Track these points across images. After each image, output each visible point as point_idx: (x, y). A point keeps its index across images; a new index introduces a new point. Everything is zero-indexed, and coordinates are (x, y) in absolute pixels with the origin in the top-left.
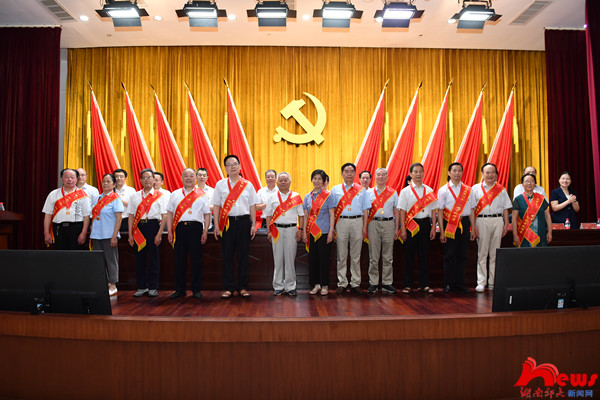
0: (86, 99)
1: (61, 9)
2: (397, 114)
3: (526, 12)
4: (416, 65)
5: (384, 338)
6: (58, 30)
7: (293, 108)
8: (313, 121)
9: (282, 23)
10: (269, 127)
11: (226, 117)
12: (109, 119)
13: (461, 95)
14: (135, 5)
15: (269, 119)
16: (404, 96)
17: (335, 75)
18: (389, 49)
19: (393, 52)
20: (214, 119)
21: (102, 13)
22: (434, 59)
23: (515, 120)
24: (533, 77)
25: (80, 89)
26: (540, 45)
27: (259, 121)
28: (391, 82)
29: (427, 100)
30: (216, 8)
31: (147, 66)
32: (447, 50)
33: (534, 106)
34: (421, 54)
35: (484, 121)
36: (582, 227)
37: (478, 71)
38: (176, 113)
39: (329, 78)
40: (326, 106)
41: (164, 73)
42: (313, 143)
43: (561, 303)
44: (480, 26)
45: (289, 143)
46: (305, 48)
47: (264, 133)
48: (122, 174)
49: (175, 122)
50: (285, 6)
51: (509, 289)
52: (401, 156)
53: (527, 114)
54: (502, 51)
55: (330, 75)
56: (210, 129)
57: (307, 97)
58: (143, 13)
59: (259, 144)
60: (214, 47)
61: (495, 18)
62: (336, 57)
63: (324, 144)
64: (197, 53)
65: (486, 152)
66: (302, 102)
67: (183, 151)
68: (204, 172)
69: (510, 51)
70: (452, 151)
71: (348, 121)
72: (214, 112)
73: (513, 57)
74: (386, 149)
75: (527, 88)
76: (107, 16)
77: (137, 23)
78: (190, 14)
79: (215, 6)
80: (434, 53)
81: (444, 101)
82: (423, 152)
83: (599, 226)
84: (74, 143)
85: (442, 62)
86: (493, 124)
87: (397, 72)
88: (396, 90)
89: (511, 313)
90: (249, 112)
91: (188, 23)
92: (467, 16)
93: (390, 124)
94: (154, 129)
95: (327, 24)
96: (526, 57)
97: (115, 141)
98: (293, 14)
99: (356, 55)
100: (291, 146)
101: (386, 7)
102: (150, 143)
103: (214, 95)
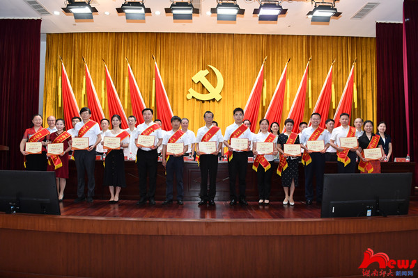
0: (58, 68)
1: (40, 6)
2: (273, 81)
3: (362, 10)
4: (287, 47)
5: (243, 234)
6: (39, 21)
7: (200, 76)
8: (214, 85)
9: (189, 17)
10: (184, 89)
11: (154, 81)
12: (74, 82)
13: (318, 68)
14: (89, 5)
15: (184, 83)
16: (278, 68)
17: (230, 53)
18: (268, 35)
19: (270, 37)
20: (146, 83)
21: (66, 10)
22: (299, 42)
23: (355, 86)
24: (369, 56)
25: (54, 62)
26: (373, 34)
27: (177, 85)
28: (268, 58)
29: (294, 71)
30: (144, 7)
31: (100, 46)
32: (308, 36)
33: (369, 75)
34: (291, 39)
35: (333, 86)
36: (395, 161)
37: (330, 51)
38: (120, 78)
39: (226, 55)
40: (224, 74)
41: (112, 51)
42: (214, 100)
43: (369, 213)
44: (327, 20)
45: (197, 100)
46: (209, 34)
47: (180, 92)
48: (77, 119)
49: (119, 85)
50: (191, 5)
51: (332, 202)
52: (275, 110)
53: (364, 81)
54: (347, 37)
55: (227, 53)
56: (143, 89)
57: (210, 68)
58: (94, 10)
59: (177, 99)
60: (147, 33)
61: (337, 14)
62: (231, 41)
63: (222, 101)
64: (135, 37)
65: (334, 107)
66: (207, 72)
67: (124, 105)
68: (133, 118)
69: (352, 38)
70: (310, 107)
71: (238, 85)
72: (146, 80)
73: (355, 41)
74: (264, 104)
75: (364, 63)
76: (70, 12)
77: (90, 17)
78: (126, 11)
79: (143, 5)
80: (299, 38)
81: (305, 72)
82: (290, 107)
83: (408, 160)
84: (50, 99)
85: (304, 44)
86: (340, 88)
87: (273, 51)
88: (272, 63)
89: (333, 219)
90: (170, 78)
91: (125, 17)
92: (318, 13)
93: (268, 87)
94: (105, 89)
95: (220, 18)
96: (363, 42)
97: (78, 97)
98: (196, 11)
99: (244, 40)
100: (199, 102)
101: (261, 6)
102: (102, 99)
103: (146, 66)
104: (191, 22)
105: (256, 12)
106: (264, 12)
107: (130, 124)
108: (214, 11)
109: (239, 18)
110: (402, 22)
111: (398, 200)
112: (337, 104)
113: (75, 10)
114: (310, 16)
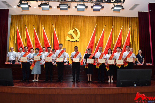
0: (15, 28)
1: (8, 4)
2: (99, 34)
3: (133, 7)
4: (104, 21)
6: (8, 10)
7: (71, 32)
8: (76, 35)
9: (66, 9)
10: (64, 37)
11: (53, 34)
12: (22, 34)
13: (116, 29)
15: (65, 35)
16: (101, 29)
17: (83, 23)
18: (97, 16)
20: (50, 34)
21: (19, 6)
22: (109, 19)
23: (131, 36)
24: (136, 24)
25: (14, 26)
26: (137, 16)
27: (62, 35)
28: (97, 25)
29: (107, 30)
30: (49, 5)
31: (32, 20)
32: (113, 17)
33: (136, 32)
34: (106, 18)
35: (122, 36)
36: (146, 65)
37: (121, 23)
38: (40, 33)
39: (81, 24)
40: (80, 31)
41: (37, 22)
42: (76, 41)
43: (135, 85)
44: (119, 11)
45: (70, 41)
46: (75, 16)
49: (39, 35)
50: (67, 5)
51: (121, 81)
52: (100, 45)
53: (134, 34)
54: (127, 17)
55: (81, 23)
56: (49, 37)
57: (75, 29)
58: (29, 6)
59: (62, 41)
60: (50, 15)
61: (123, 9)
62: (83, 18)
63: (79, 41)
64: (46, 17)
65: (123, 44)
66: (73, 30)
67: (41, 43)
68: (45, 48)
69: (129, 17)
70: (113, 44)
71: (86, 35)
72: (50, 32)
73: (130, 19)
74: (96, 43)
75: (134, 27)
76: (20, 7)
77: (28, 9)
78: (42, 7)
79: (48, 5)
80: (109, 18)
81: (111, 30)
82: (106, 44)
83: (151, 64)
84: (12, 40)
85: (111, 20)
86: (125, 37)
87: (99, 22)
88: (99, 27)
89: (121, 87)
90: (59, 33)
91: (41, 9)
92: (116, 8)
93: (97, 36)
94: (34, 37)
95: (78, 10)
96: (134, 19)
97: (23, 40)
98: (69, 7)
99: (88, 18)
100: (70, 42)
101: (94, 5)
102: (32, 40)
103: (50, 28)
104: (67, 11)
105: (92, 7)
106: (95, 7)
107: (44, 50)
108: (76, 7)
109: (85, 10)
110: (148, 11)
111: (146, 80)
112: (124, 43)
113: (22, 6)
114: (113, 9)
